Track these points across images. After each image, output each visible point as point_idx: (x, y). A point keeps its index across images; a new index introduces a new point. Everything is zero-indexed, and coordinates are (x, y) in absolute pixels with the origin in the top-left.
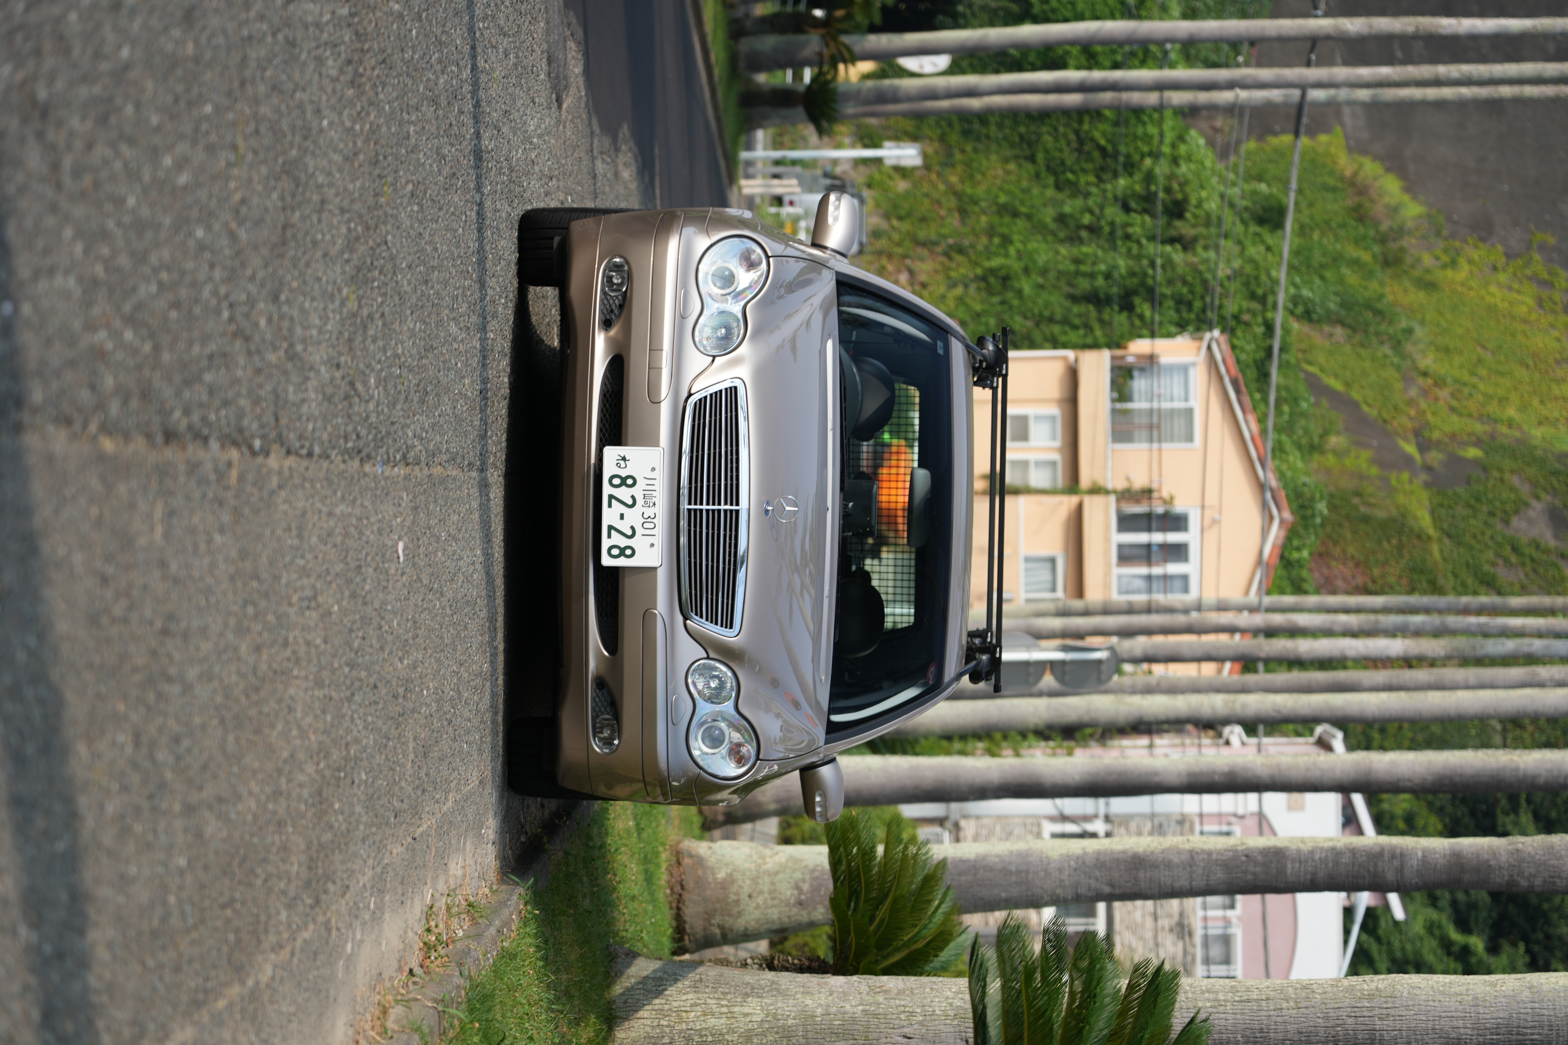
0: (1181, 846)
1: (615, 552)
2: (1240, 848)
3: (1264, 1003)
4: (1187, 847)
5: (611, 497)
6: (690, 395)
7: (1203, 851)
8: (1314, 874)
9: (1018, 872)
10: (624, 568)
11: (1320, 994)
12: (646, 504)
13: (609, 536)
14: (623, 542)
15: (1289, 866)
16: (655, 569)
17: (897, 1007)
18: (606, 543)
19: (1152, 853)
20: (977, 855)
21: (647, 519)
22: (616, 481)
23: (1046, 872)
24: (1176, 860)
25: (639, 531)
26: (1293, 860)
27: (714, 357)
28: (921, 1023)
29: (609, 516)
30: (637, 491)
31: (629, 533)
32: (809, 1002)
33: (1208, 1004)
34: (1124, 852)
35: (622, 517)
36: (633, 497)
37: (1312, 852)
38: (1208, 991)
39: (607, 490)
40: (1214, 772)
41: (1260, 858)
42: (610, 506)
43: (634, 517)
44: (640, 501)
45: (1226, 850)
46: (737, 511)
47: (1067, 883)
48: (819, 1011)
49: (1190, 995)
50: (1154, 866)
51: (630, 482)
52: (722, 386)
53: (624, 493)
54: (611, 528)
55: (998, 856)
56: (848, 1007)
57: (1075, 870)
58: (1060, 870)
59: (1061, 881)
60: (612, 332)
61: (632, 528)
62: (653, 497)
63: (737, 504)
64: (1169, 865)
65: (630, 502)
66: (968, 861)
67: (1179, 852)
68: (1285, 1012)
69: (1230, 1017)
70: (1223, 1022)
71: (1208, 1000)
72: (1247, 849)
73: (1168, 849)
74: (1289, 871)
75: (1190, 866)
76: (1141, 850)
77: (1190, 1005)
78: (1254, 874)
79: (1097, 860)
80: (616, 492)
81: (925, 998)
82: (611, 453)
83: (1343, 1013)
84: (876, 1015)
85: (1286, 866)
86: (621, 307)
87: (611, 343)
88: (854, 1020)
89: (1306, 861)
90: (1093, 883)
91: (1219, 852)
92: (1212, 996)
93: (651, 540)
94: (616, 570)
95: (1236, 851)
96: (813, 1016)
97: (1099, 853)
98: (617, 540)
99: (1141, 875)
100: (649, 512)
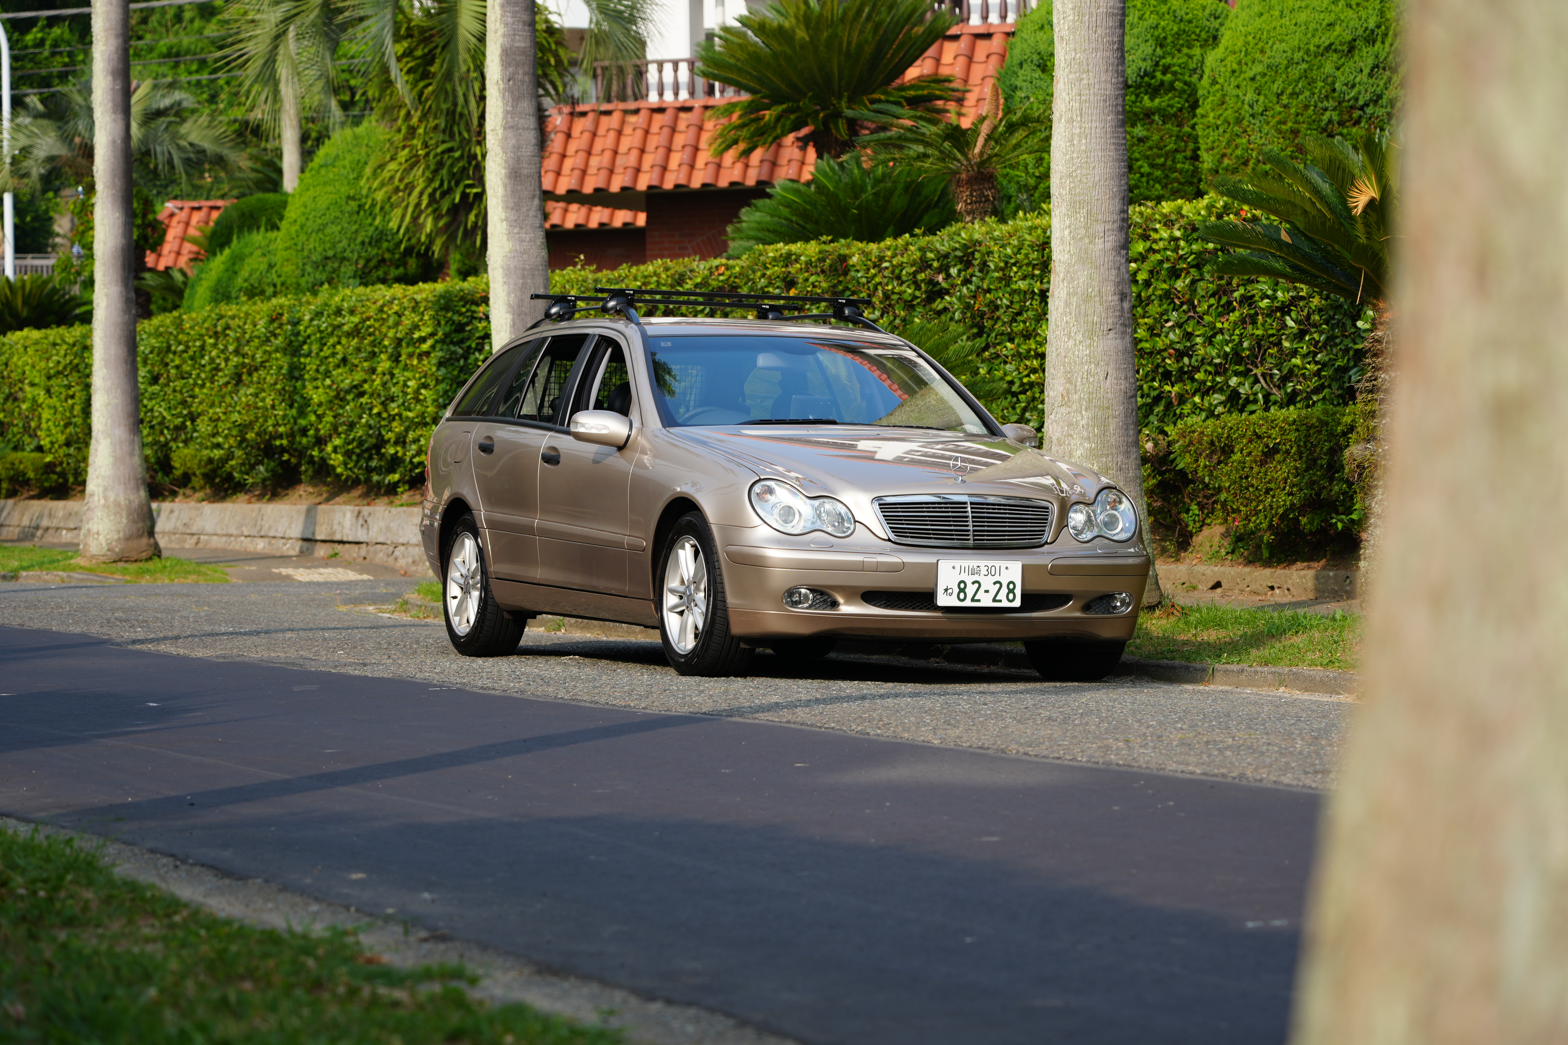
0: (500, 137)
1: (1011, 596)
2: (502, 86)
3: (1083, 98)
4: (500, 131)
5: (973, 600)
6: (889, 540)
7: (504, 118)
8: (524, 23)
9: (523, 277)
10: (1022, 590)
11: (1076, 54)
12: (979, 573)
13: (1000, 601)
14: (1004, 590)
15: (518, 44)
16: (1023, 566)
17: (1083, 384)
18: (1005, 604)
19: (506, 162)
20: (508, 312)
21: (989, 572)
22: (962, 596)
23: (523, 253)
24: (513, 141)
25: (997, 578)
26: (513, 40)
27: (855, 521)
28: (1097, 365)
29: (986, 601)
30: (969, 580)
31: (998, 585)
32: (1079, 453)
33: (1084, 141)
34: (505, 186)
35: (987, 591)
36: (973, 583)
37: (506, 25)
38: (1071, 141)
39: (968, 603)
40: (113, 89)
41: (511, 69)
42: (979, 601)
43: (987, 583)
44: (976, 578)
45: (504, 98)
46: (971, 503)
47: (532, 235)
48: (1086, 445)
49: (1075, 155)
50: (518, 160)
51: (962, 586)
52: (880, 515)
53: (970, 590)
54: (994, 600)
55: (509, 294)
56: (1084, 422)
57: (521, 228)
58: (522, 241)
59: (531, 240)
60: (841, 600)
61: (995, 583)
62: (973, 569)
63: (965, 503)
64: (517, 148)
65: (976, 585)
66: (513, 320)
67: (505, 138)
68: (1091, 81)
69: (1094, 125)
70: (1098, 131)
71: (1080, 141)
72: (503, 80)
73: (502, 148)
74: (522, 45)
75: (518, 129)
76: (503, 171)
77: (1084, 155)
78: (524, 74)
79: (512, 209)
80: (969, 597)
81: (1075, 362)
82: (943, 600)
83: (1094, 37)
84: (1090, 401)
85: (518, 47)
86: (822, 593)
87: (849, 600)
88: (1095, 418)
89: (514, 29)
90: (532, 213)
91: (506, 104)
92: (1076, 138)
93: (1003, 569)
94: (1024, 596)
95: (505, 89)
96: (1091, 449)
97: (506, 208)
98: (1002, 596)
99: (525, 171)
100: (984, 571)
